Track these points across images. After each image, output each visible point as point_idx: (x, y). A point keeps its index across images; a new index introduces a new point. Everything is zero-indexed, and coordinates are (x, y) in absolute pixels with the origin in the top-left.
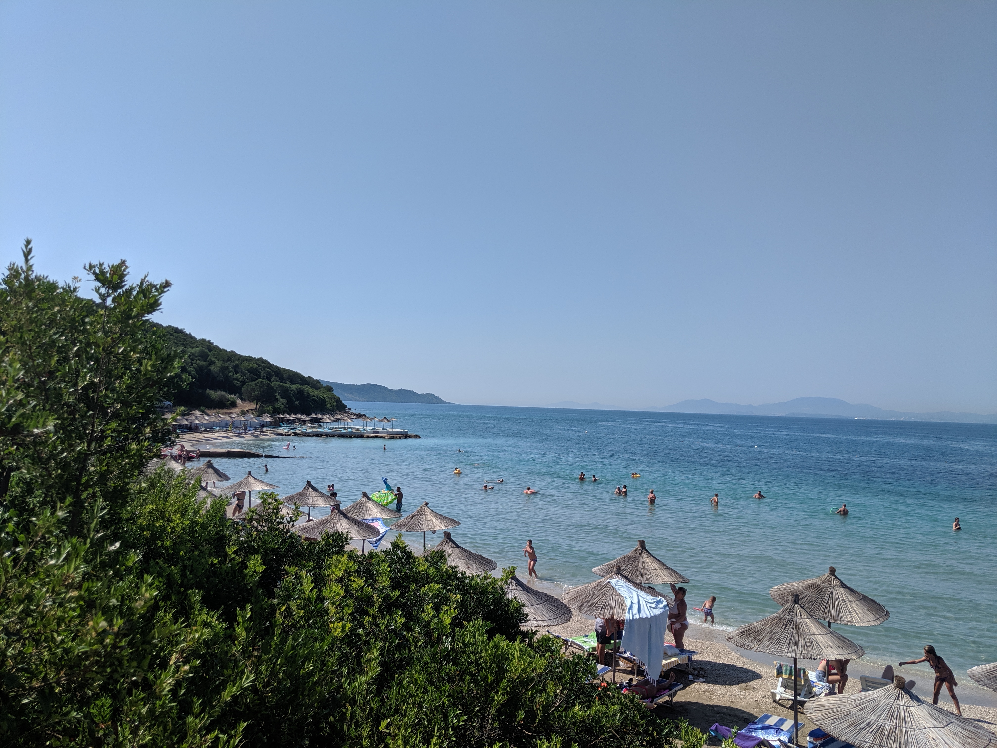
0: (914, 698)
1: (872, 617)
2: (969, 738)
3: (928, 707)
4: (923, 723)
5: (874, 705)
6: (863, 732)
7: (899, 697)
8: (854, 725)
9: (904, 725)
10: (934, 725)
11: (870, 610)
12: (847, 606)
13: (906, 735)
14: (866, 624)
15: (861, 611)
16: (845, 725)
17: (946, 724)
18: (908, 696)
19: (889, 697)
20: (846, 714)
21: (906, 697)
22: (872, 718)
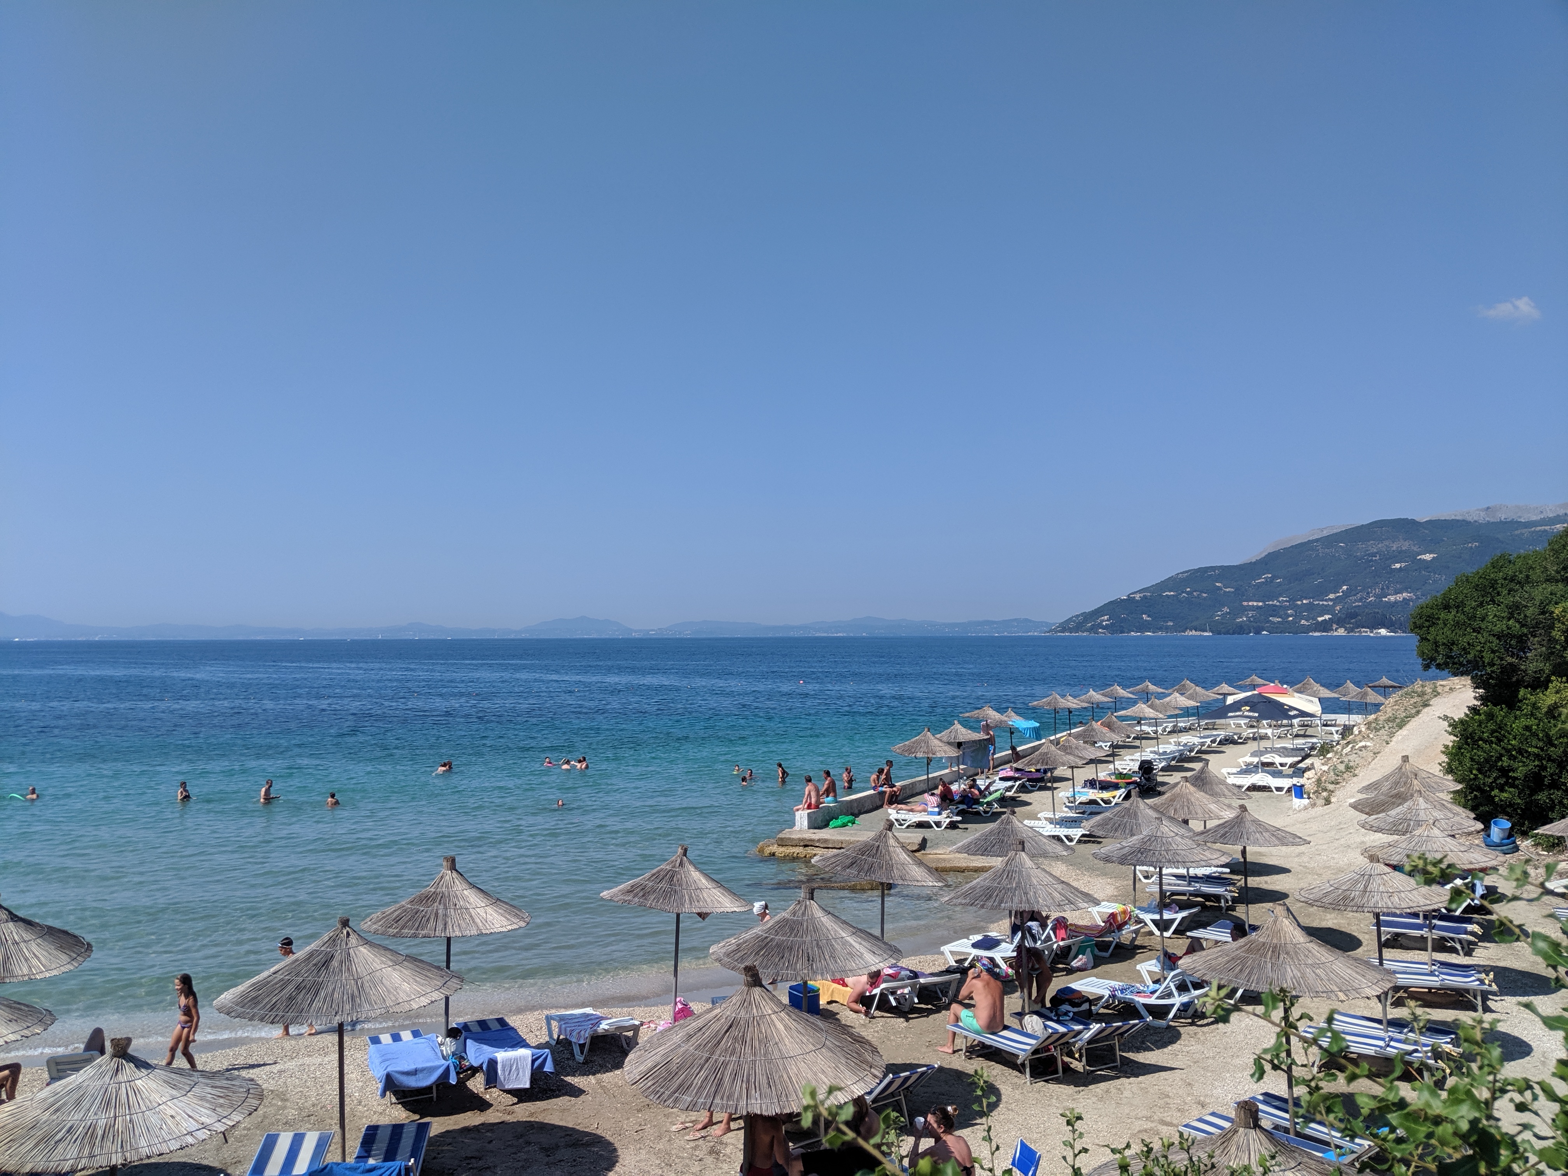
0: (141, 1064)
1: (64, 958)
2: (221, 1097)
3: (163, 1072)
4: (156, 1098)
5: (78, 1097)
6: (61, 1146)
7: (117, 1070)
8: (45, 1139)
9: (127, 1112)
10: (171, 1095)
11: (61, 948)
12: (21, 950)
13: (130, 1126)
14: (55, 973)
15: (45, 953)
16: (31, 1144)
17: (188, 1089)
18: (132, 1065)
19: (102, 1075)
20: (30, 1126)
21: (129, 1067)
22: (75, 1118)
